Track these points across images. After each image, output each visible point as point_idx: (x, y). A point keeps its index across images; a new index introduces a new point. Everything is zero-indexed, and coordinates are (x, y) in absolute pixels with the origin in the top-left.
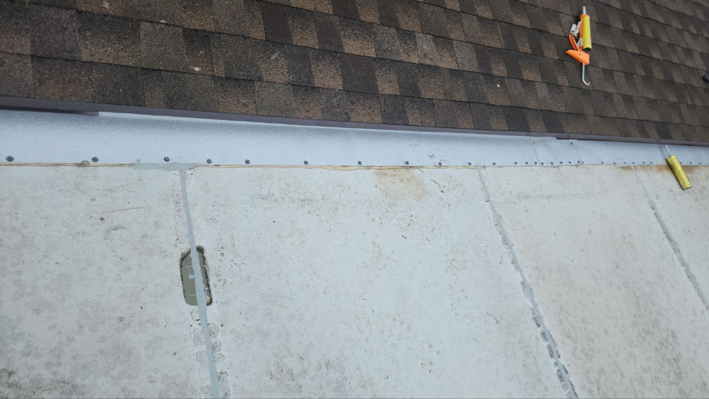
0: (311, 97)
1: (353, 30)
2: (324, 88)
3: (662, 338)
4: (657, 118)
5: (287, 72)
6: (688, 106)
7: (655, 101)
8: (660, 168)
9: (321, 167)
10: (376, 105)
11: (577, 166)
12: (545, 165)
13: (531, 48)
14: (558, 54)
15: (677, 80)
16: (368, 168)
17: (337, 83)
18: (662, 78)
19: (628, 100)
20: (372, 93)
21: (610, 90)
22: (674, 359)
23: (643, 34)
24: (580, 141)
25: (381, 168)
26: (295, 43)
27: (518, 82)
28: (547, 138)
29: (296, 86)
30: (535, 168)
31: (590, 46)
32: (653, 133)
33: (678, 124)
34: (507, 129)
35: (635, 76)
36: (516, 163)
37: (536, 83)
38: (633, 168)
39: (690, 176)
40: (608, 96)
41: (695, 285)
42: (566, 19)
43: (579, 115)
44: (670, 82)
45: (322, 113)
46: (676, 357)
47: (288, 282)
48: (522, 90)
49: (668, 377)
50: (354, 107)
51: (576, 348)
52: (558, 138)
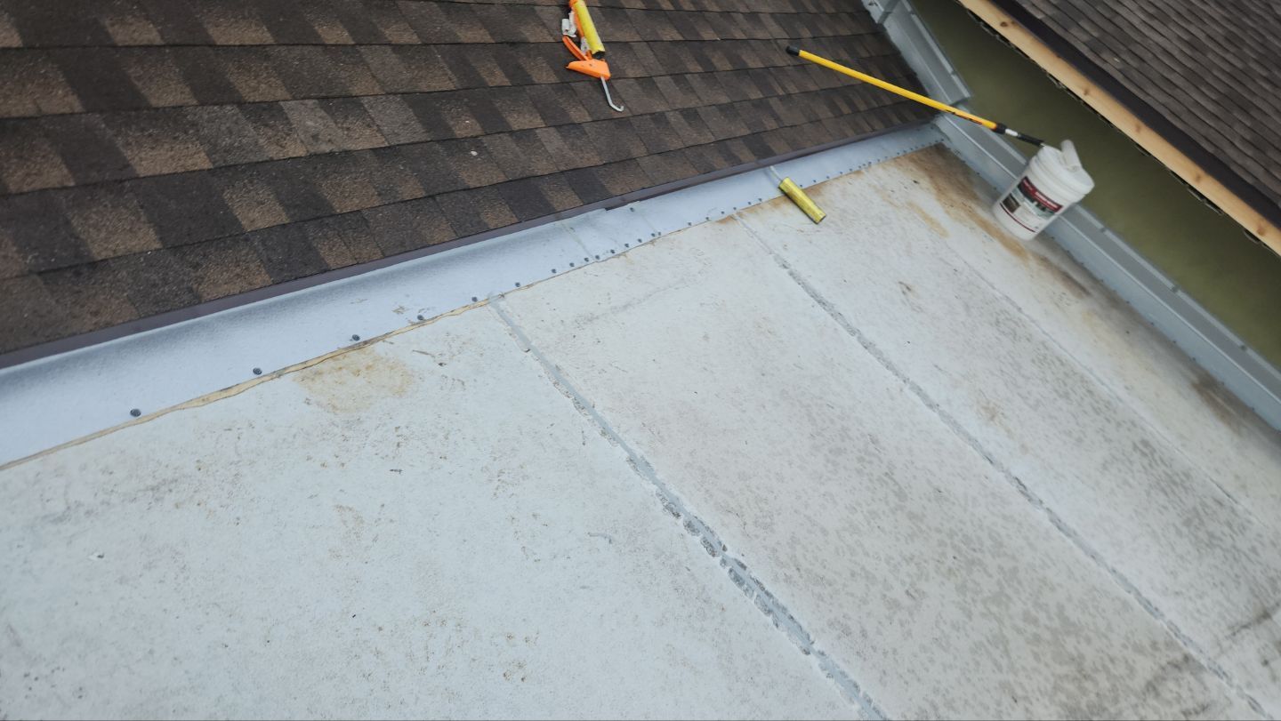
0: (94, 284)
1: (143, 130)
2: (118, 257)
3: (859, 451)
4: (745, 131)
5: (18, 252)
6: (781, 98)
7: (730, 106)
8: (774, 203)
9: (173, 409)
10: (247, 254)
11: (652, 242)
12: (602, 258)
13: (507, 76)
14: (556, 72)
15: (751, 64)
16: (279, 374)
17: (146, 239)
18: (729, 67)
19: (690, 115)
20: (230, 236)
21: (659, 107)
22: (887, 474)
23: (679, 9)
24: (643, 202)
25: (305, 365)
26: (13, 188)
27: (505, 137)
28: (590, 214)
29: (49, 274)
30: (589, 268)
31: (602, 49)
32: (745, 154)
33: (776, 129)
34: (516, 220)
35: (688, 76)
36: (554, 271)
37: (537, 131)
38: (737, 217)
39: (819, 199)
40: (659, 118)
41: (878, 356)
42: (548, 13)
43: (627, 162)
44: (742, 71)
45: (132, 307)
46: (887, 471)
47: (176, 659)
48: (517, 149)
49: (887, 503)
50: (200, 273)
51: (745, 524)
52: (607, 209)
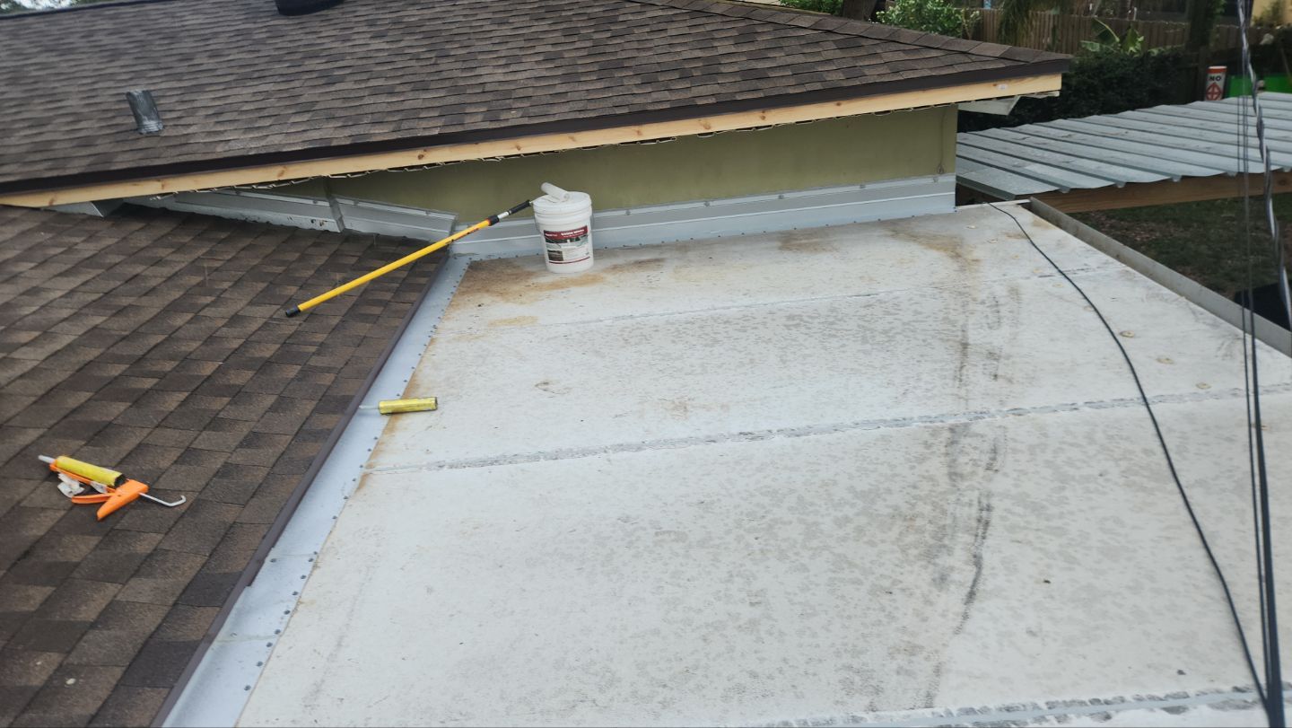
4: (310, 406)
6: (318, 353)
7: (281, 398)
8: (389, 429)
11: (315, 567)
12: (282, 629)
13: (44, 585)
14: (92, 533)
15: (267, 354)
18: (250, 374)
19: (252, 441)
21: (217, 463)
23: (162, 376)
24: (278, 543)
27: (90, 636)
28: (237, 605)
30: (279, 649)
31: (117, 474)
32: (329, 421)
33: (336, 377)
34: (166, 691)
35: (221, 415)
36: (247, 688)
37: (118, 598)
38: (369, 471)
39: (421, 390)
40: (226, 471)
42: (40, 497)
43: (229, 532)
44: (265, 366)
48: (112, 632)
52: (250, 584)
